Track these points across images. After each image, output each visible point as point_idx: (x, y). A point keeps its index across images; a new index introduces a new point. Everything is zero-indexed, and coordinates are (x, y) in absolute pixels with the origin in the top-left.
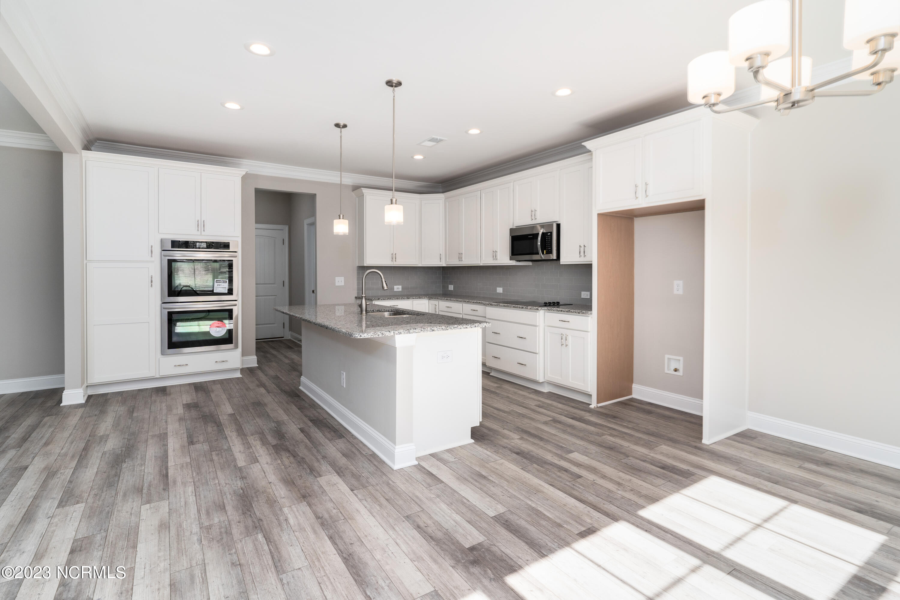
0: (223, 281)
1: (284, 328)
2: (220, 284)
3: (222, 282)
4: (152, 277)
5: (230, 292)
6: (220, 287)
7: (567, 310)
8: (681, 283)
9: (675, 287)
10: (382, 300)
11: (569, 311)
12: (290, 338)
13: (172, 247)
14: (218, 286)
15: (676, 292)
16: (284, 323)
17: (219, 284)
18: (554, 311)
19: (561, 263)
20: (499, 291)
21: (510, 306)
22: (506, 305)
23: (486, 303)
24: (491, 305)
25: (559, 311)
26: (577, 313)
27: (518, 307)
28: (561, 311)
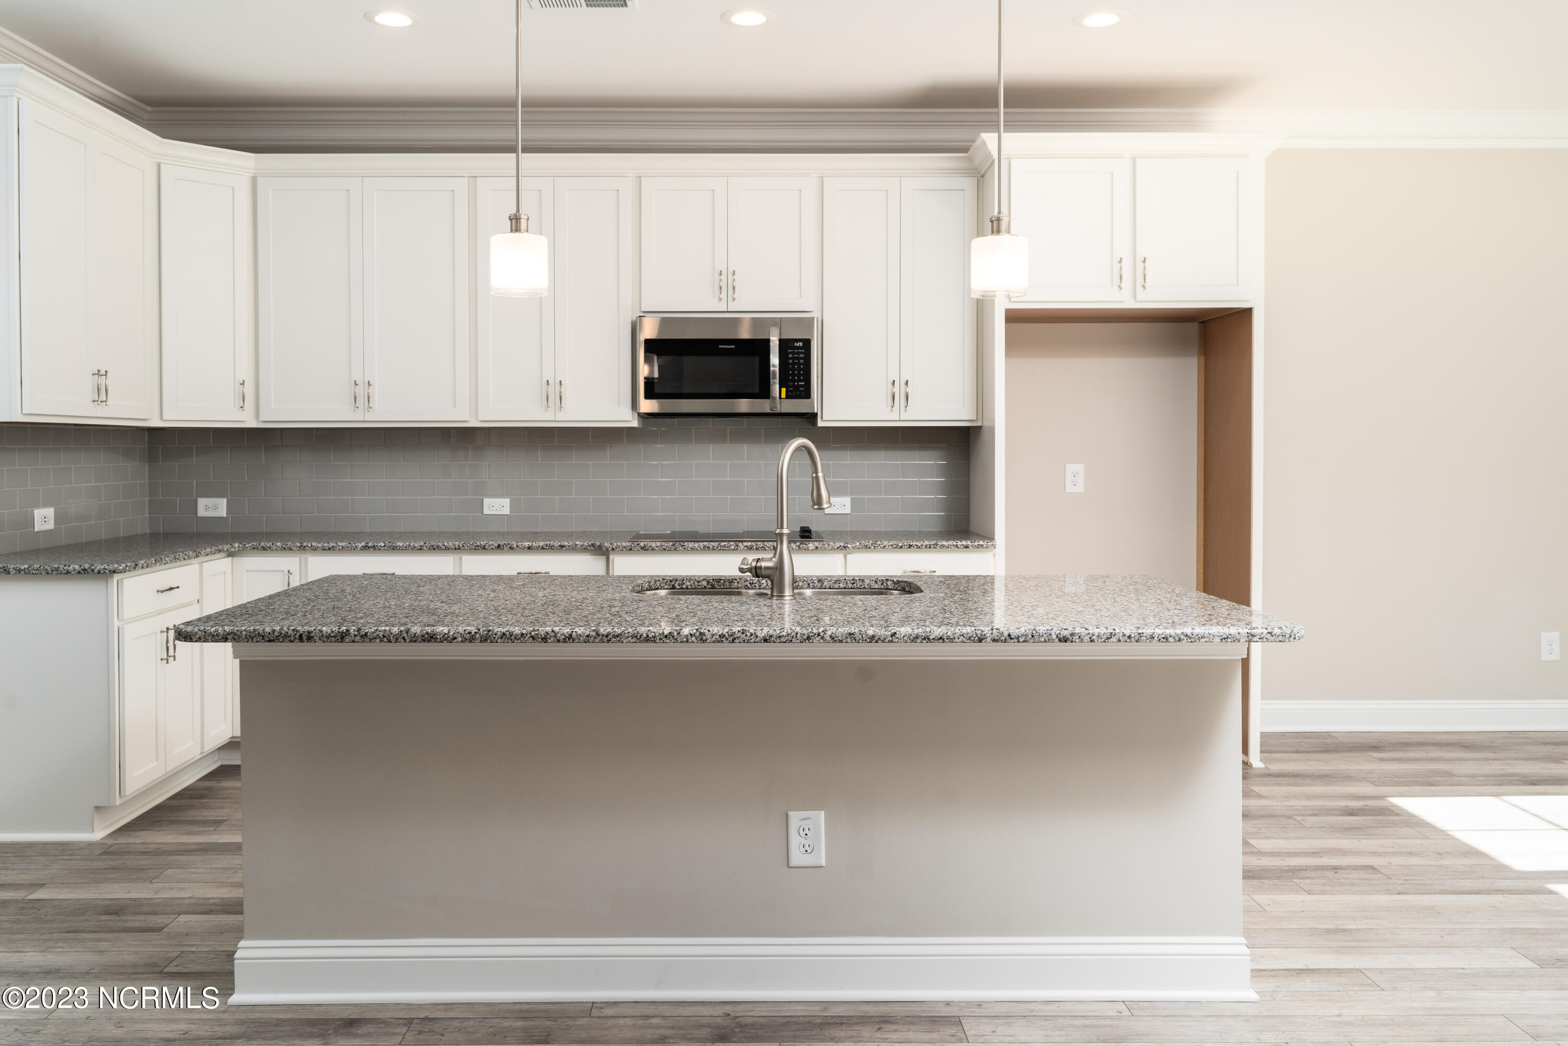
7: (926, 543)
8: (1080, 468)
9: (1069, 478)
11: (936, 544)
15: (1070, 488)
18: (884, 547)
19: (820, 424)
20: (494, 508)
21: (733, 547)
22: (716, 544)
23: (615, 544)
24: (642, 548)
25: (901, 547)
26: (959, 547)
27: (767, 548)
28: (910, 548)
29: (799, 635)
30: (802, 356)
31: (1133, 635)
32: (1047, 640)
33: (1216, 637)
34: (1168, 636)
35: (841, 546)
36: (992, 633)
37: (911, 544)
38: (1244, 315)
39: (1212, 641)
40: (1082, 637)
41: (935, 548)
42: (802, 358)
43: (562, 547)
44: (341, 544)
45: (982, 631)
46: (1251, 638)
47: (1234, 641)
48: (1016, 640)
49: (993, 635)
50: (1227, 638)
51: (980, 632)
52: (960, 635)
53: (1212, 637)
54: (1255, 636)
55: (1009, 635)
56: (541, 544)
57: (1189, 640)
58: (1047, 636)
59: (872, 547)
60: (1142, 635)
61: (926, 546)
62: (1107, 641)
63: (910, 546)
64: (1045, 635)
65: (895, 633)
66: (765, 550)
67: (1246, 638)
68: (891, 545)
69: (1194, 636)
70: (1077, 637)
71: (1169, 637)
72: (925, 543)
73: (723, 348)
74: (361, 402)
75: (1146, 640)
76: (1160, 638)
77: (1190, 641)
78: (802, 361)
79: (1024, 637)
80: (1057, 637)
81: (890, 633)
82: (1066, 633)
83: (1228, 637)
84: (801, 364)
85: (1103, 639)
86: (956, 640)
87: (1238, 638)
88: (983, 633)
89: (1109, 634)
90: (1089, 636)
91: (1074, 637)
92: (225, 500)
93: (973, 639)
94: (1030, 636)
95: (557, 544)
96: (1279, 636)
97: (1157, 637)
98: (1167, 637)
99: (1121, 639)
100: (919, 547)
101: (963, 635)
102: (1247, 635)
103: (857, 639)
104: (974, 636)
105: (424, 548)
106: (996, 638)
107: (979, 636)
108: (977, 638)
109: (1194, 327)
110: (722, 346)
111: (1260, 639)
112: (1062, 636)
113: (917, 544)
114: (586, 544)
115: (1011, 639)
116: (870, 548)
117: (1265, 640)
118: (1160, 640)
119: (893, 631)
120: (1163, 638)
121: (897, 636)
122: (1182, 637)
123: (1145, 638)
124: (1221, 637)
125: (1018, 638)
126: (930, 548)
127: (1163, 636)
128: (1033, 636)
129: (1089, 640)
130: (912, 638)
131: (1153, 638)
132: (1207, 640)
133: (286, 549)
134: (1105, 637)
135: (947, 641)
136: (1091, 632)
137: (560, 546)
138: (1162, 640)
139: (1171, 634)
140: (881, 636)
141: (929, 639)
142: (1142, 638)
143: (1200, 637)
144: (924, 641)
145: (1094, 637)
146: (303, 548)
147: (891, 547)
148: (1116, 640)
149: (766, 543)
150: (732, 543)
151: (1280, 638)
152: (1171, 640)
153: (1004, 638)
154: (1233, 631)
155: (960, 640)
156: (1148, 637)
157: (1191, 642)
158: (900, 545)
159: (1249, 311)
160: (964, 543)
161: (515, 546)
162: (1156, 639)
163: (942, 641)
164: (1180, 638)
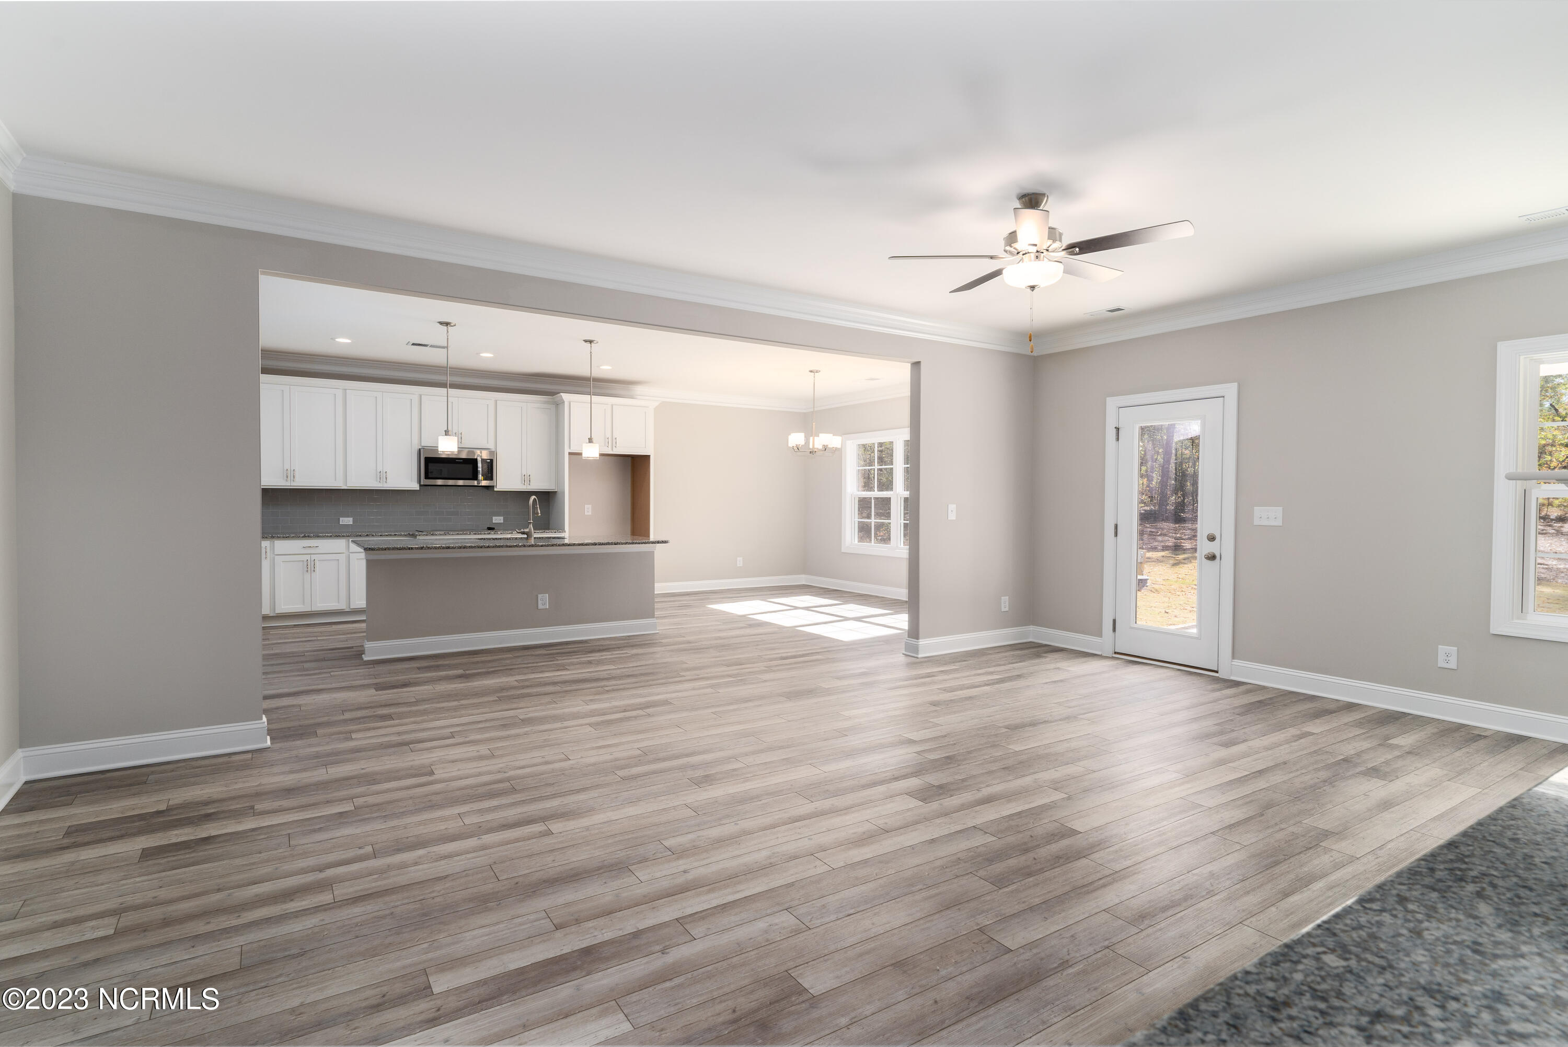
8: (590, 506)
15: (586, 513)
19: (495, 489)
20: (345, 522)
30: (490, 465)
38: (647, 458)
42: (492, 467)
73: (458, 461)
74: (290, 478)
109: (630, 458)
159: (649, 456)
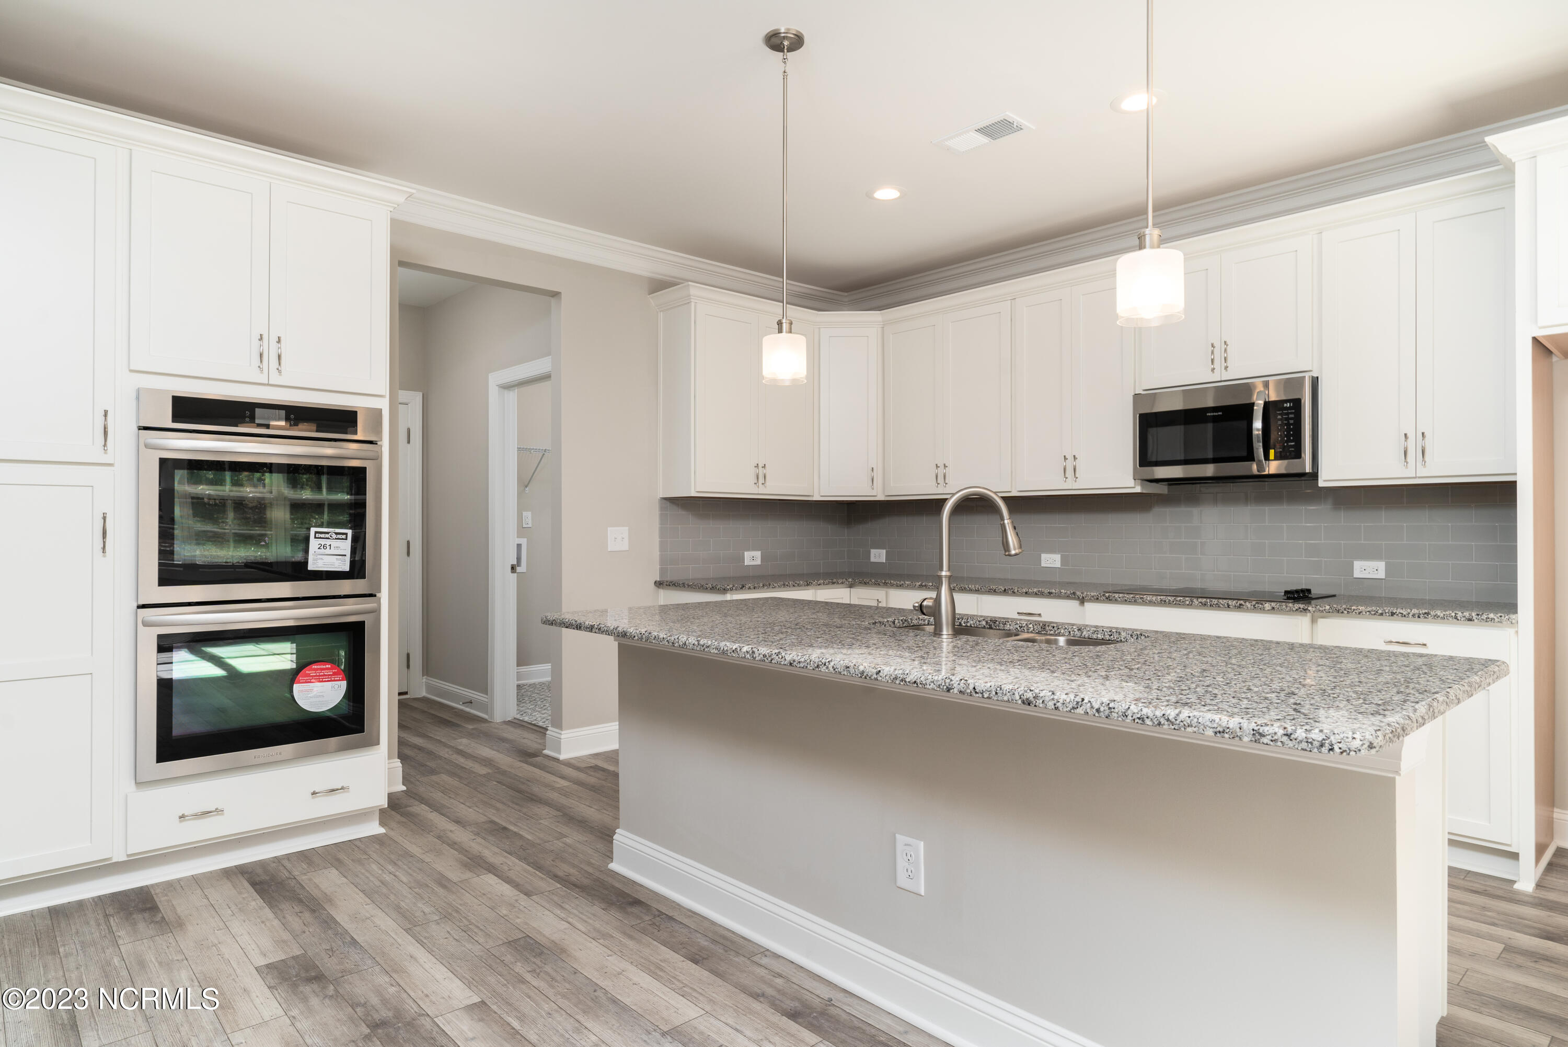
0: (337, 534)
1: (408, 667)
2: (328, 542)
3: (334, 536)
4: (104, 518)
5: (357, 569)
6: (328, 551)
7: (1415, 611)
10: (749, 588)
11: (1428, 614)
12: (423, 693)
13: (176, 417)
14: (322, 551)
16: (408, 655)
17: (323, 542)
18: (1360, 613)
19: (1321, 484)
20: (1048, 562)
21: (1188, 603)
22: (1171, 599)
23: (1085, 593)
24: (1107, 598)
25: (1382, 614)
26: (1459, 618)
27: (1221, 606)
28: (1392, 615)
29: (812, 662)
30: (1291, 416)
31: (1102, 709)
32: (1010, 700)
33: (1208, 728)
34: (1145, 717)
35: (1300, 608)
36: (959, 684)
37: (1394, 611)
39: (1202, 732)
40: (1046, 702)
41: (1425, 618)
42: (1291, 419)
43: (1050, 593)
44: (907, 583)
45: (951, 680)
46: (1259, 737)
47: (1233, 738)
48: (980, 695)
49: (960, 686)
50: (1223, 732)
51: (949, 680)
52: (931, 682)
53: (1202, 727)
54: (1264, 736)
55: (974, 688)
56: (1035, 590)
57: (1171, 726)
58: (1010, 695)
59: (1346, 612)
60: (1112, 710)
61: (1413, 615)
62: (1072, 711)
63: (1393, 614)
64: (1009, 694)
65: (880, 671)
66: (1219, 607)
67: (1251, 736)
68: (1369, 611)
69: (1178, 722)
70: (1041, 701)
71: (1146, 719)
72: (1413, 611)
73: (1211, 416)
74: (941, 480)
75: (1118, 717)
76: (1134, 717)
77: (1173, 727)
78: (1292, 422)
79: (988, 693)
80: (1020, 698)
81: (875, 671)
82: (1029, 695)
83: (1224, 730)
84: (1292, 424)
85: (1069, 709)
86: (928, 686)
87: (1239, 734)
88: (952, 682)
89: (1075, 703)
90: (1053, 702)
91: (1038, 701)
92: (885, 551)
93: (942, 687)
94: (994, 693)
95: (1046, 591)
96: (1301, 741)
97: (1130, 715)
98: (1143, 718)
99: (1088, 711)
100: (1405, 616)
101: (933, 682)
102: (1252, 732)
103: (852, 673)
104: (943, 684)
105: (956, 589)
106: (962, 690)
107: (947, 684)
108: (945, 687)
110: (1209, 414)
111: (1272, 741)
112: (1025, 697)
113: (1401, 611)
114: (1069, 592)
115: (976, 693)
116: (1343, 612)
117: (1279, 744)
118: (1134, 720)
119: (879, 669)
120: (1139, 718)
121: (881, 674)
122: (1163, 721)
123: (1116, 715)
124: (1215, 730)
125: (982, 693)
126: (1419, 617)
127: (1139, 716)
128: (996, 693)
129: (1053, 707)
130: (892, 678)
131: (1127, 716)
132: (1195, 729)
133: (877, 584)
134: (1071, 706)
135: (920, 686)
136: (1056, 697)
137: (1049, 593)
138: (1137, 720)
139: (1149, 714)
140: (868, 672)
141: (905, 681)
142: (1113, 713)
143: (1186, 725)
144: (902, 683)
145: (1059, 705)
146: (885, 584)
147: (1368, 613)
148: (1083, 712)
149: (1221, 601)
150: (1187, 599)
151: (1304, 745)
152: (1148, 722)
153: (969, 691)
154: (1233, 723)
155: (931, 686)
156: (1120, 714)
157: (1175, 729)
158: (1380, 612)
160: (1467, 614)
161: (1016, 591)
162: (1130, 717)
163: (916, 685)
164: (1160, 722)
